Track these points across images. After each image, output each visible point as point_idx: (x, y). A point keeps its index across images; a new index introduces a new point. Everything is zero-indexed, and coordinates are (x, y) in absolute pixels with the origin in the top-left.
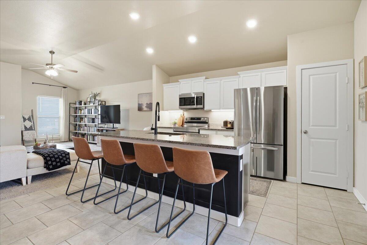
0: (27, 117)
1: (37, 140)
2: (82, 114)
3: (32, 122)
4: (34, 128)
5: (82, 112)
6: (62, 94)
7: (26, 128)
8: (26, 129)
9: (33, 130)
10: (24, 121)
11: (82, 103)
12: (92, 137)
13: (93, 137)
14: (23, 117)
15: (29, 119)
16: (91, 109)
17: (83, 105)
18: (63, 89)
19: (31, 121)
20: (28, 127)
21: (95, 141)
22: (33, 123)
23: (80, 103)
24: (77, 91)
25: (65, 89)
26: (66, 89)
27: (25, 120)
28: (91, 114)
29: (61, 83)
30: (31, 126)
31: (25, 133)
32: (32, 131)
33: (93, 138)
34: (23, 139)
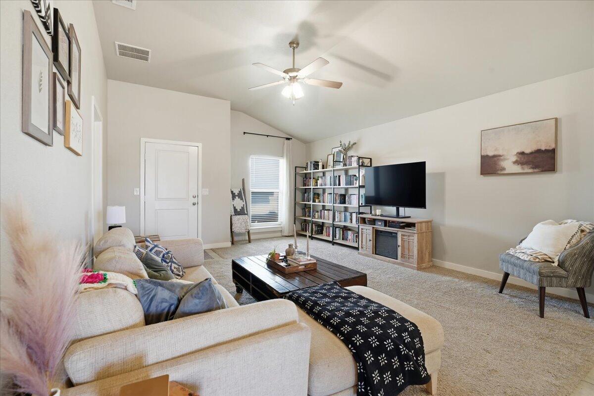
0: (236, 192)
1: (251, 232)
2: (318, 187)
3: (244, 201)
4: (247, 212)
5: (319, 182)
6: (285, 151)
7: (235, 210)
8: (237, 213)
9: (246, 214)
10: (233, 199)
11: (319, 165)
12: (341, 232)
13: (343, 232)
14: (232, 192)
15: (240, 195)
16: (339, 176)
17: (320, 169)
18: (286, 141)
19: (242, 199)
20: (239, 210)
21: (346, 240)
22: (244, 203)
23: (316, 165)
24: (307, 143)
25: (288, 141)
26: (291, 141)
27: (234, 196)
28: (337, 187)
29: (282, 131)
30: (243, 208)
31: (235, 218)
32: (243, 216)
33: (343, 235)
34: (233, 230)
